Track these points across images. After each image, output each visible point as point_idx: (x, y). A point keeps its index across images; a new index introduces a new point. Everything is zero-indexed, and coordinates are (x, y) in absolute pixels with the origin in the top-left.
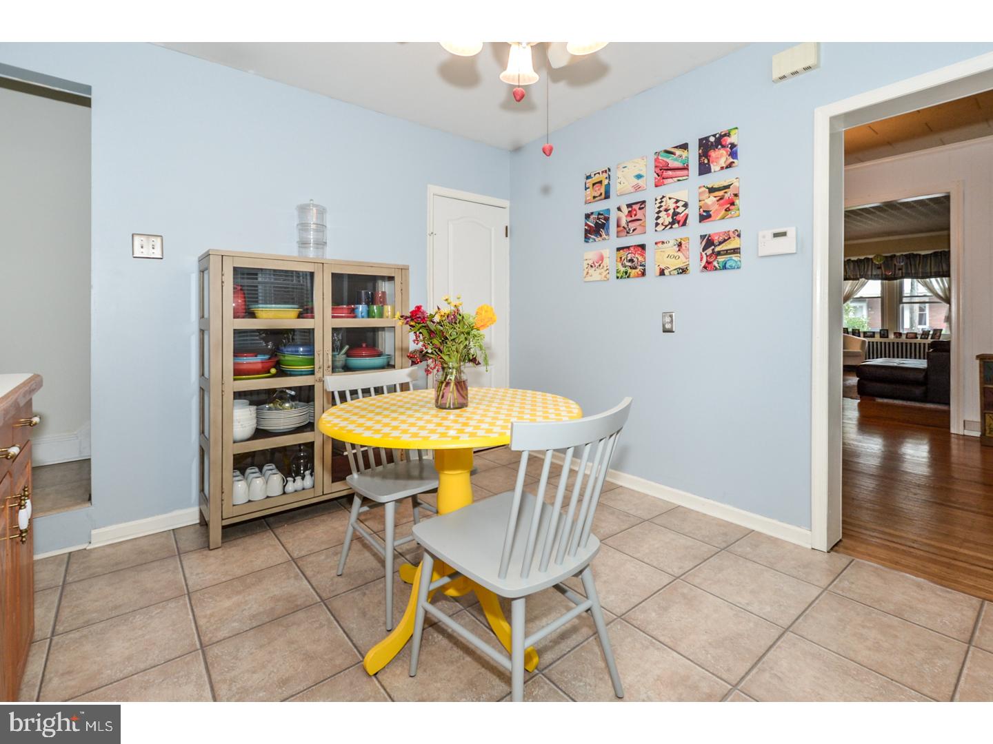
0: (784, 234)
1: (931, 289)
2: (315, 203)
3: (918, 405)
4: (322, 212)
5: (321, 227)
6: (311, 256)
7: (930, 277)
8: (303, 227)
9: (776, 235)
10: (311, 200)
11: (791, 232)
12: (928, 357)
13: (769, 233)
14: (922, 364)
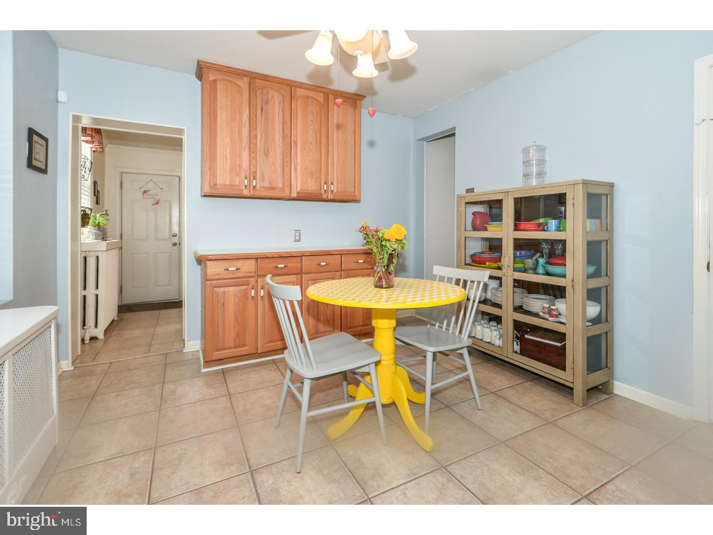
2: (537, 144)
4: (541, 149)
5: (541, 162)
6: (534, 184)
8: (527, 163)
10: (534, 142)
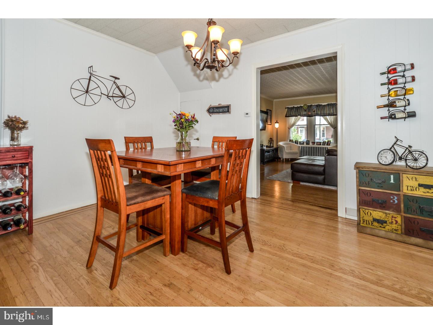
7: (327, 116)
12: (326, 157)
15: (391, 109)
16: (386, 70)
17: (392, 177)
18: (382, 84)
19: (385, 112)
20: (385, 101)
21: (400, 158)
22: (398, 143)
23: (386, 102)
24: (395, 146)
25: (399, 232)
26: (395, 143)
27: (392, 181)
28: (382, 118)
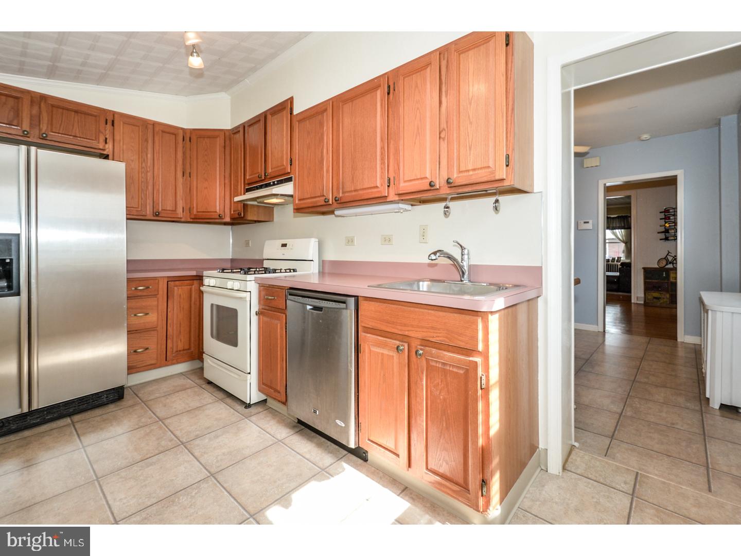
0: (588, 222)
1: (615, 234)
3: (616, 293)
7: (615, 229)
9: (585, 223)
11: (591, 222)
12: (620, 271)
13: (582, 222)
14: (618, 274)
15: (667, 234)
16: (663, 210)
17: (664, 273)
18: (661, 219)
19: (663, 236)
20: (662, 229)
21: (670, 263)
22: (669, 254)
23: (664, 230)
24: (668, 256)
25: (668, 302)
26: (668, 255)
27: (664, 275)
28: (661, 239)
